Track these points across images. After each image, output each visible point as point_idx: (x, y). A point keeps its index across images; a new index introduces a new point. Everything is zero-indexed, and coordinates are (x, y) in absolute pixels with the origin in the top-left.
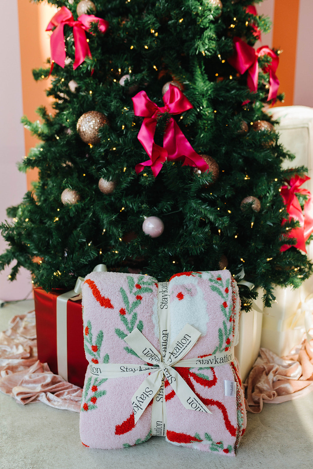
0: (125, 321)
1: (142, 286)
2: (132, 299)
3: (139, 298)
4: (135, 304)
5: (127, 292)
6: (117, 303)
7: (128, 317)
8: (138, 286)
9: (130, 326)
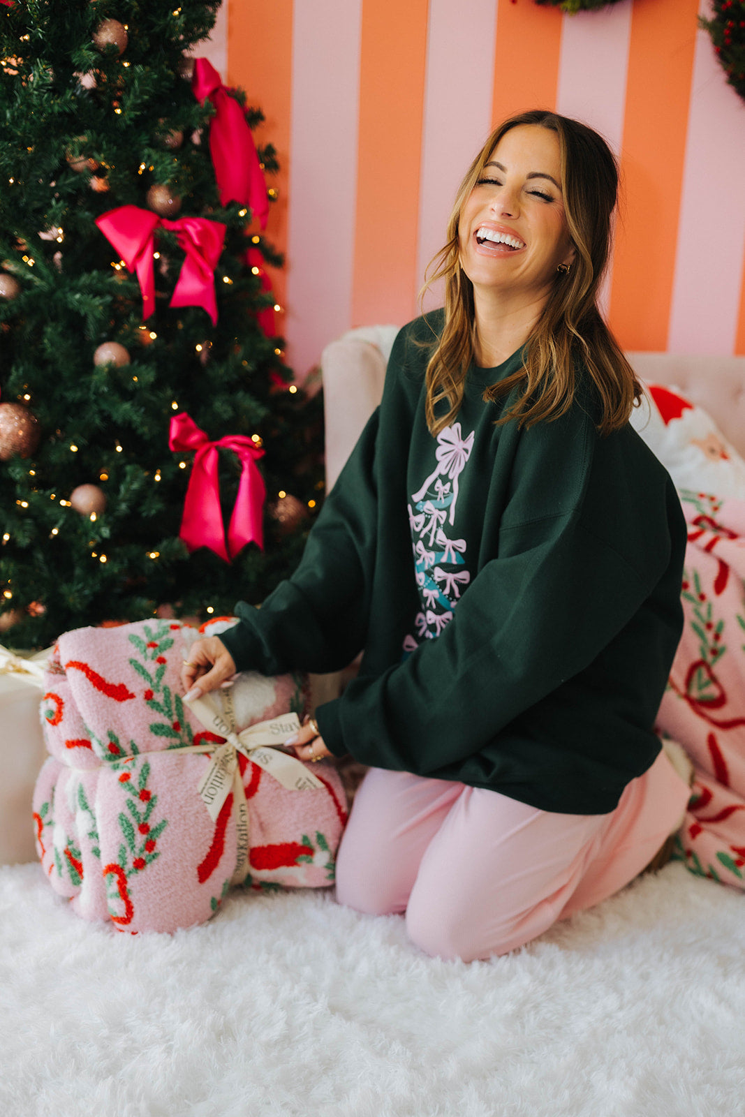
0: (155, 706)
1: (157, 642)
2: (152, 667)
3: (162, 661)
4: (160, 674)
5: (141, 660)
6: (137, 686)
7: (159, 697)
8: (153, 645)
9: (166, 709)
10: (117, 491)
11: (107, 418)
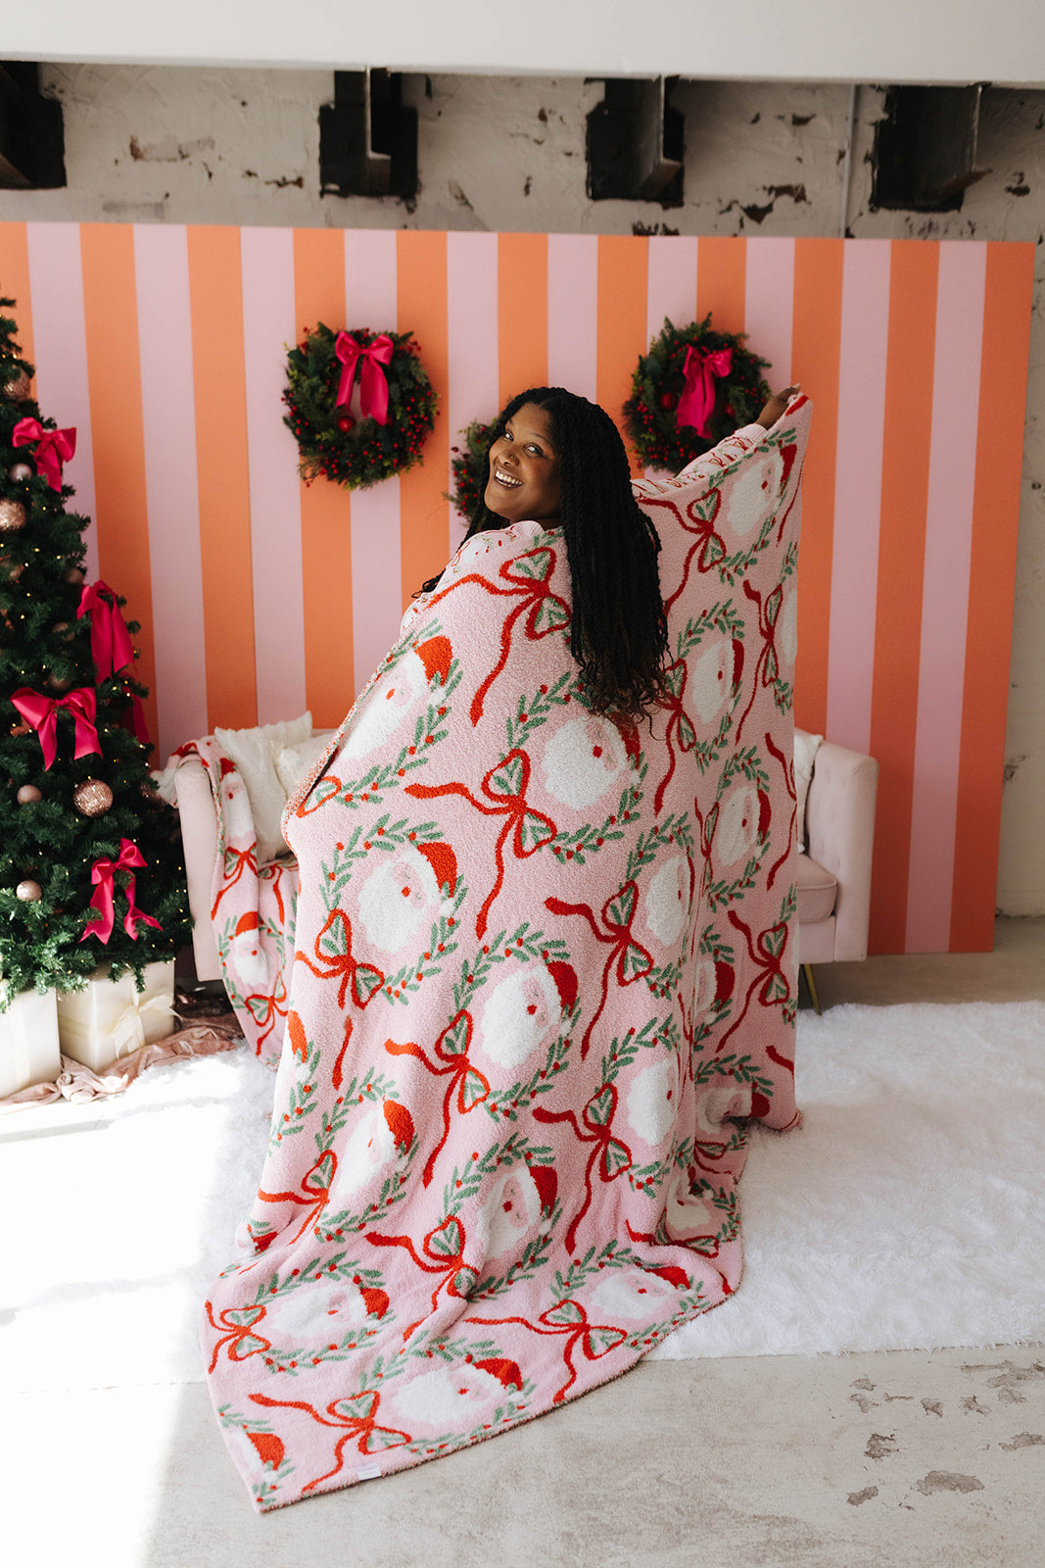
10: (49, 882)
11: (31, 837)
